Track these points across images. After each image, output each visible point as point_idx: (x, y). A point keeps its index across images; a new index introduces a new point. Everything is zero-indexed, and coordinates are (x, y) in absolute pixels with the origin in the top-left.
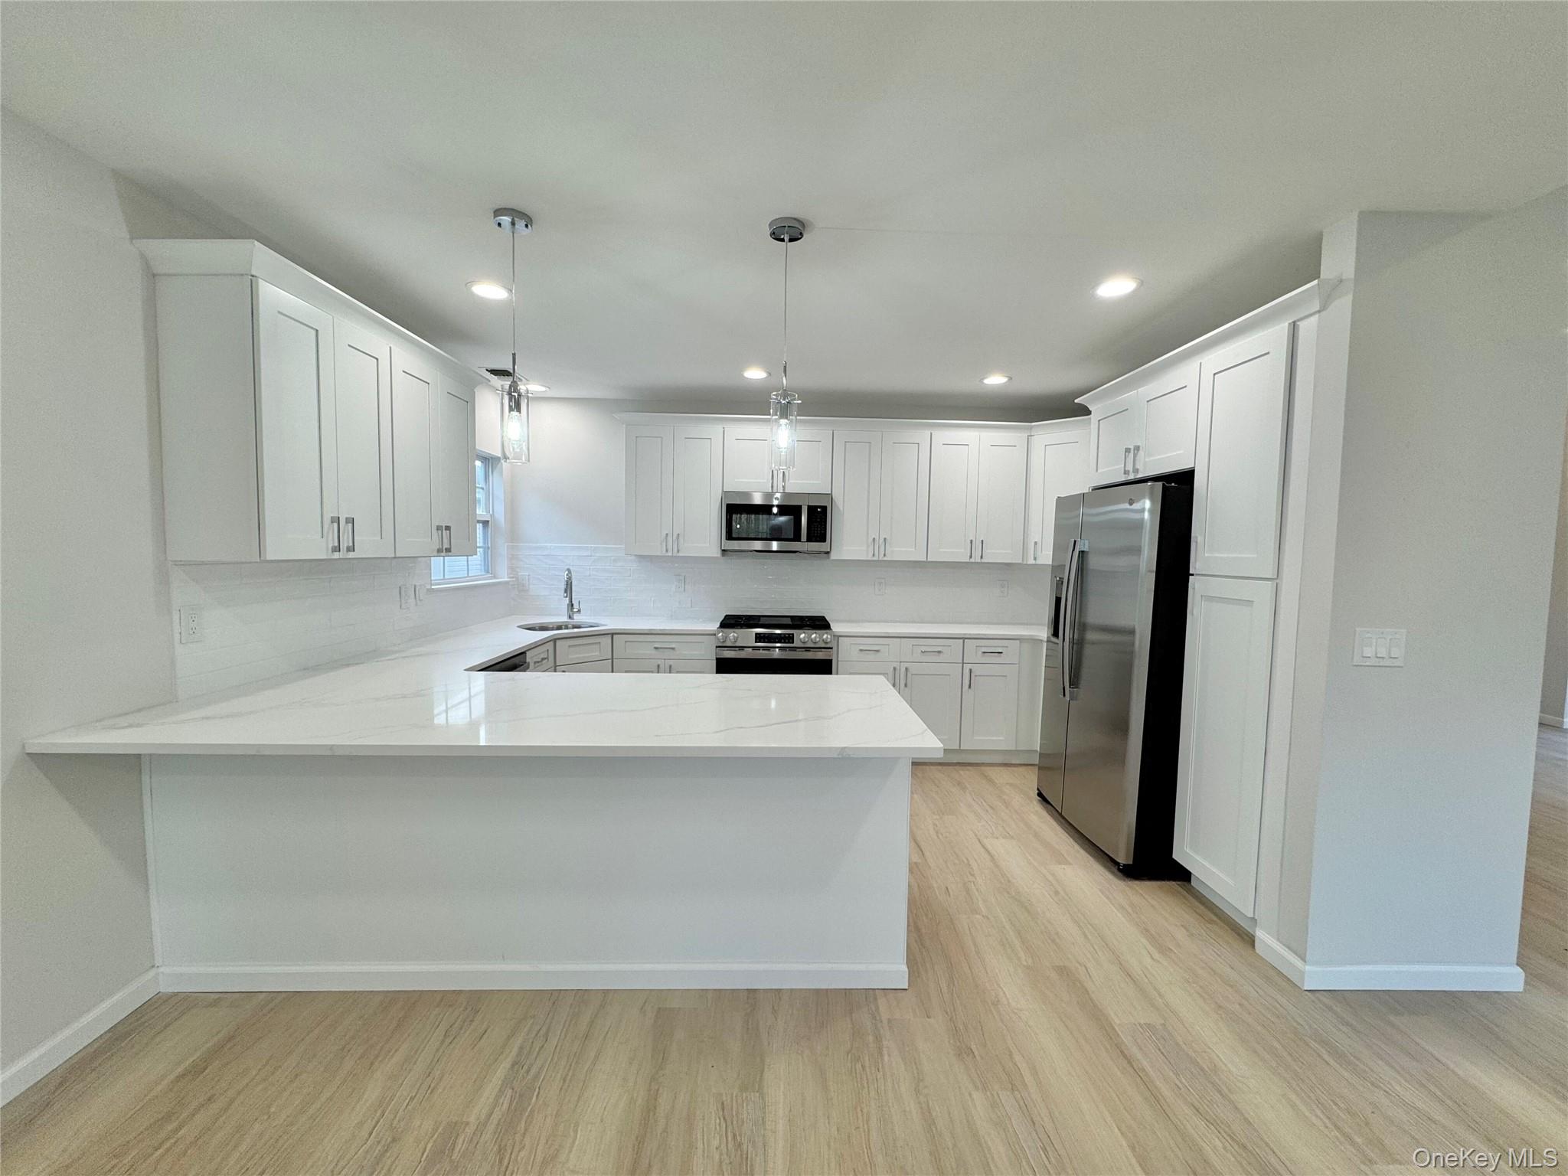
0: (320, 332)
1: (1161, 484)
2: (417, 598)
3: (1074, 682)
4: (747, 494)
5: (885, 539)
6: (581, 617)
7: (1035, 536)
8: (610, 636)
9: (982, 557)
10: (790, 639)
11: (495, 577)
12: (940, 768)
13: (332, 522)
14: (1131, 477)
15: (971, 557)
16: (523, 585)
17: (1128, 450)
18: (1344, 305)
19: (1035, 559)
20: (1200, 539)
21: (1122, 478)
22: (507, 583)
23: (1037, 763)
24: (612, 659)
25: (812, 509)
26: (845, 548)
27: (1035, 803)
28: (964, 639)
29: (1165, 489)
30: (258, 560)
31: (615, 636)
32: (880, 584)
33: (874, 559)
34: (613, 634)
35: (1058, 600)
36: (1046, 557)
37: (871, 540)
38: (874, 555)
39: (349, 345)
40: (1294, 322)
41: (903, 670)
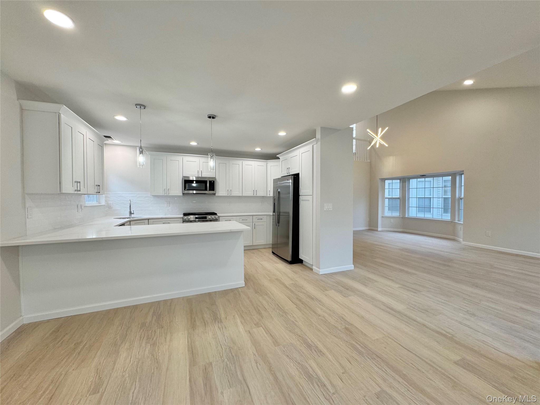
0: (73, 128)
1: (293, 176)
3: (278, 223)
5: (231, 190)
7: (269, 189)
9: (256, 195)
11: (100, 204)
13: (75, 183)
14: (288, 174)
15: (254, 195)
17: (287, 168)
18: (319, 143)
19: (269, 195)
20: (301, 188)
21: (287, 175)
22: (104, 205)
23: (271, 247)
25: (210, 182)
26: (220, 193)
27: (271, 254)
28: (253, 216)
29: (294, 177)
30: (60, 193)
31: (149, 220)
32: (230, 203)
33: (228, 195)
34: (148, 219)
35: (274, 203)
36: (272, 195)
37: (227, 190)
38: (228, 194)
40: (313, 145)
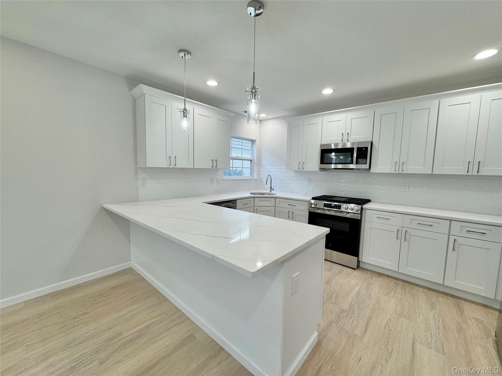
2: (217, 181)
4: (330, 145)
6: (274, 192)
8: (274, 198)
10: (339, 207)
12: (426, 290)
16: (261, 180)
24: (275, 207)
39: (177, 109)
41: (404, 232)
